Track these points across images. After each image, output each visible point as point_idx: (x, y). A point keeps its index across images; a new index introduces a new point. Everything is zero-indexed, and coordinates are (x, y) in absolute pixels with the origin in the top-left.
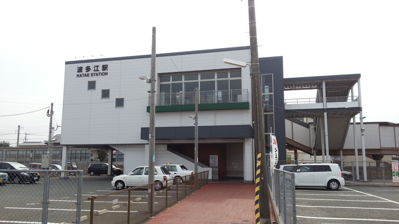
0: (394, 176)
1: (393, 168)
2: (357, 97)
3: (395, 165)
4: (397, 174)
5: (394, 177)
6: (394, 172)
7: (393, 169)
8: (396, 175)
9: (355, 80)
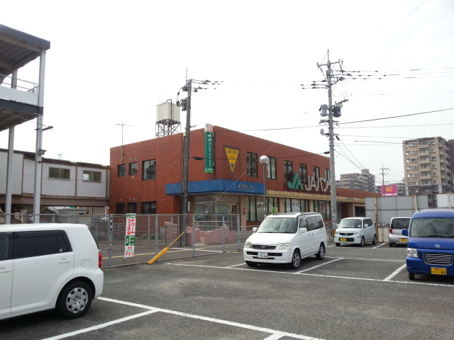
0: (127, 245)
1: (127, 229)
2: (36, 86)
3: (131, 222)
4: (133, 241)
5: (126, 247)
6: (128, 237)
7: (127, 231)
8: (131, 242)
9: (35, 52)
